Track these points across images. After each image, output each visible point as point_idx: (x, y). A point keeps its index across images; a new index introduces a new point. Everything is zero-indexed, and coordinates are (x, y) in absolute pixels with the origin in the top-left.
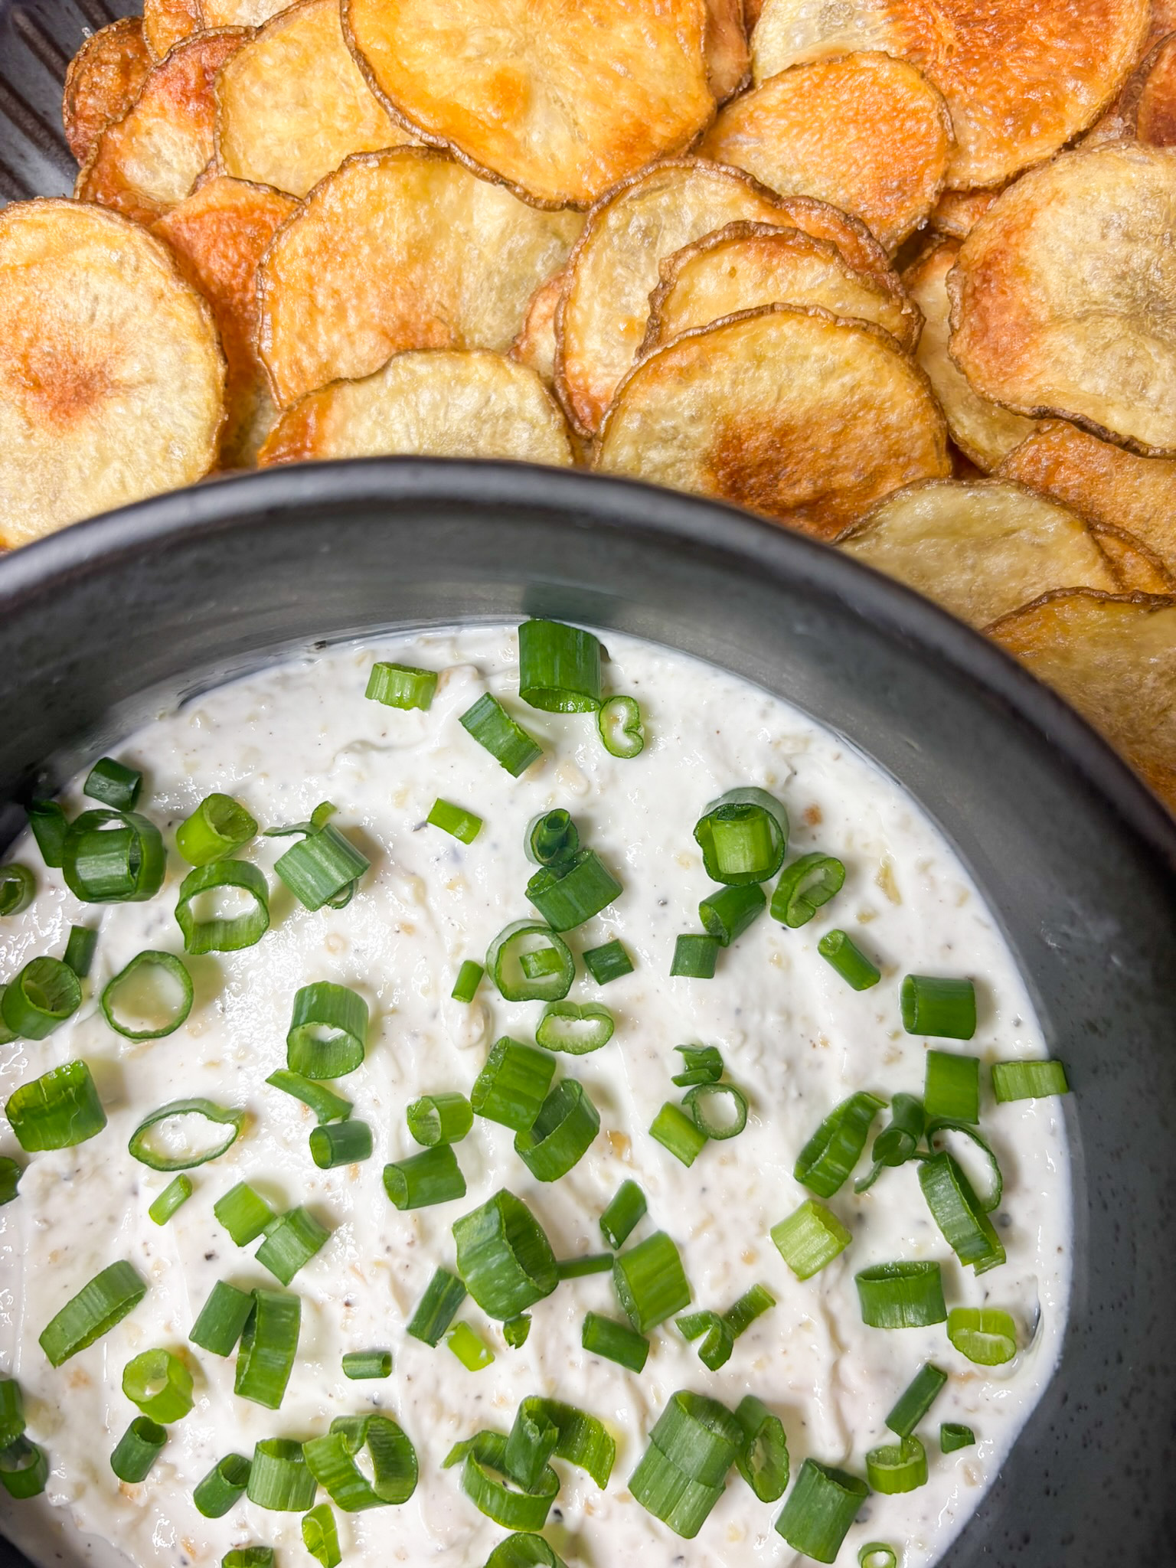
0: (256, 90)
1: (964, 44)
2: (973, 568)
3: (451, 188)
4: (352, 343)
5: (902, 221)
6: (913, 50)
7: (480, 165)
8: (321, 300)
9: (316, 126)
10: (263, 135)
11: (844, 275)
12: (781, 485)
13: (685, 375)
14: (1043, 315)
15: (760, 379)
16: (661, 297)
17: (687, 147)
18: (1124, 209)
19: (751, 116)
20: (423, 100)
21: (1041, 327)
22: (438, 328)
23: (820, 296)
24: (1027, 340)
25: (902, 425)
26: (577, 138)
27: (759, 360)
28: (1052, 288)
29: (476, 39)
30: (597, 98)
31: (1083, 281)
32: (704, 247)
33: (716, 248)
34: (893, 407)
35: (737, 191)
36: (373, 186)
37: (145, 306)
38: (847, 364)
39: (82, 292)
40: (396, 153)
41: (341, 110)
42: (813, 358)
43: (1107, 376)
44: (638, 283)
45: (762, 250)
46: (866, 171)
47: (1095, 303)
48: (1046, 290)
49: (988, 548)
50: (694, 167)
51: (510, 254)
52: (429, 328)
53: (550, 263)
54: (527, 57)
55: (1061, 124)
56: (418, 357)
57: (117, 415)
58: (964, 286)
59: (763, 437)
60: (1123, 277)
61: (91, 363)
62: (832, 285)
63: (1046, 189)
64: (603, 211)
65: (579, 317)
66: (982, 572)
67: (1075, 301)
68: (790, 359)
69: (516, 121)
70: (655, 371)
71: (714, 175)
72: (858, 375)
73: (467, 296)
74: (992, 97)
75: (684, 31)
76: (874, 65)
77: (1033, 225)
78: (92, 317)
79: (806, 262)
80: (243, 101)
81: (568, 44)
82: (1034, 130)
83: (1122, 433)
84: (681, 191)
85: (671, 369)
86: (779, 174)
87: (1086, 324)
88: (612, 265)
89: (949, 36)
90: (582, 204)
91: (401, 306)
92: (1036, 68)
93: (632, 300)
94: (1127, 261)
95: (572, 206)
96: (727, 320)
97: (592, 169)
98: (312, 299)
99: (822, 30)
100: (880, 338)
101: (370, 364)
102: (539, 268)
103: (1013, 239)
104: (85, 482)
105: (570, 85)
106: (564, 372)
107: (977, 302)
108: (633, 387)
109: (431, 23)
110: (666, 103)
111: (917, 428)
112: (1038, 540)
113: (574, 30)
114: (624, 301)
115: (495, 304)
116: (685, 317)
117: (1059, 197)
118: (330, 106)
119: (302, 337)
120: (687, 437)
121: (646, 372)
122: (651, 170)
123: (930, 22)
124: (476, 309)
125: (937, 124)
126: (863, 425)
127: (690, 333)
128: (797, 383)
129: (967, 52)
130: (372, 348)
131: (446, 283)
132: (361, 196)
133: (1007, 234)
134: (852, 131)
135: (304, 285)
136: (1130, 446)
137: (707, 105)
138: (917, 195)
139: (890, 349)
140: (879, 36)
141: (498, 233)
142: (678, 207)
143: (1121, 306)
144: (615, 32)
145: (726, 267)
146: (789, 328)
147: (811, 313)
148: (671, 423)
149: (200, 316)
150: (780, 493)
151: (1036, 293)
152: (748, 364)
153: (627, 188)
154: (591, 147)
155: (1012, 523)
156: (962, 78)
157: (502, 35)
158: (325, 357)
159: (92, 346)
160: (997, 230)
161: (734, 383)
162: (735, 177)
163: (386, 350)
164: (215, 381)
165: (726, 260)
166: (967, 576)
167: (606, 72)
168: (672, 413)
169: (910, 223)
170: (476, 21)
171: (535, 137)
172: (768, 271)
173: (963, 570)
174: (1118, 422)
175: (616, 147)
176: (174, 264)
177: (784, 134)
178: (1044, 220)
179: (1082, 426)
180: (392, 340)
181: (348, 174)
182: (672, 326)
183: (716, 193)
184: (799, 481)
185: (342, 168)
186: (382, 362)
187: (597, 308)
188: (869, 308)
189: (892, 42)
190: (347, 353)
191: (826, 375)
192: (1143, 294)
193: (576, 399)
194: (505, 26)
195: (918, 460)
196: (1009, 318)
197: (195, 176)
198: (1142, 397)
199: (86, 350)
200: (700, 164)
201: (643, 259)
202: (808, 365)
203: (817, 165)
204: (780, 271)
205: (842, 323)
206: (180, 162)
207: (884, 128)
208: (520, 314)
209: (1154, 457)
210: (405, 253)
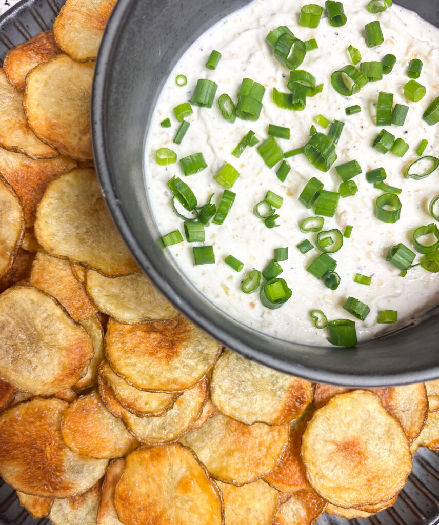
0: (261, 518)
1: (45, 444)
2: (123, 292)
3: (214, 467)
4: (261, 434)
5: (87, 400)
6: (60, 449)
7: (203, 469)
8: (265, 450)
9: (247, 501)
10: (264, 504)
11: (116, 388)
12: (159, 340)
13: (175, 382)
14: (64, 352)
15: (154, 372)
16: (169, 407)
17: (142, 447)
18: (28, 371)
19: (116, 451)
20: (211, 495)
21: (66, 349)
22: (233, 429)
23: (125, 386)
24: (71, 347)
25: (117, 342)
26: (171, 465)
27: (152, 377)
28: (58, 359)
29: (187, 506)
30: (160, 473)
31: (48, 356)
32: (151, 415)
33: (148, 412)
34: (118, 348)
35: (134, 427)
36: (236, 476)
37: (319, 463)
38: (127, 365)
39: (336, 474)
40: (227, 481)
41: (238, 503)
42: (136, 371)
43: (55, 326)
44: (172, 415)
45: (135, 406)
46: (91, 419)
47: (48, 348)
48: (60, 359)
49: (116, 295)
50: (142, 439)
51: (203, 442)
52: (236, 430)
53: (192, 435)
54: (175, 495)
55: (28, 408)
56: (244, 421)
57: (339, 436)
58: (82, 371)
59: (159, 355)
60: (37, 352)
61: (341, 453)
62: (120, 387)
63: (46, 387)
64: (173, 440)
65: (193, 413)
66: (121, 290)
67: (53, 352)
68: (143, 373)
69: (187, 477)
70: (182, 386)
71: (138, 435)
72: (125, 361)
73: (221, 435)
74: (45, 424)
75: (125, 482)
76: (75, 448)
77: (54, 379)
78: (335, 466)
79: (124, 397)
80: (266, 516)
81: (161, 493)
82: (37, 410)
83: (59, 308)
84: (148, 435)
85: (178, 385)
86: (115, 430)
87: (54, 344)
88: (177, 424)
89: (48, 448)
90: (179, 445)
91: (242, 439)
92: (27, 428)
93: (176, 411)
94: (34, 356)
95: (182, 445)
96: (157, 391)
97: (172, 453)
98: (267, 451)
99: (83, 467)
100: (115, 369)
101: (258, 426)
102: (196, 435)
103: (61, 378)
104: (357, 421)
105: (166, 481)
106: (204, 400)
107: (80, 365)
108: (191, 384)
109: (198, 518)
110: (141, 464)
111: (114, 340)
112: (101, 289)
113: (157, 496)
114: (178, 412)
115: (213, 429)
116: (165, 397)
117: (44, 384)
118: (241, 505)
119: (275, 442)
120: (181, 364)
121: (185, 387)
122: (155, 444)
123: (52, 455)
124: (219, 430)
125: (66, 423)
126: (129, 347)
127: (169, 392)
128: (143, 366)
129: (45, 441)
130: (255, 430)
131: (225, 441)
132: (241, 474)
133: (62, 380)
134: (89, 432)
135: (268, 456)
136: (58, 303)
137: (129, 458)
138: (79, 405)
139: (113, 365)
140: (68, 457)
141: (205, 449)
142: (151, 431)
143: (41, 344)
144: (146, 491)
145: (148, 406)
146: (140, 382)
147: (132, 384)
148: (184, 369)
149: (304, 453)
150: (160, 338)
151: (62, 359)
152: (155, 377)
153: (164, 442)
154: (169, 460)
155: (105, 298)
156: (50, 434)
157: (179, 504)
158: (271, 433)
159: (339, 458)
160: (64, 383)
161: (161, 373)
162: (132, 431)
163: (251, 428)
164: (307, 434)
165: (146, 408)
166: (125, 291)
167: (154, 480)
168: (183, 372)
169: (85, 398)
170: (184, 512)
171: (183, 470)
172: (136, 400)
173: (125, 293)
174: (59, 311)
175: (162, 456)
176: (306, 471)
177: (108, 441)
178: (50, 379)
179: (69, 315)
180: (248, 431)
181: (243, 482)
182: (170, 397)
183: (139, 430)
184: (153, 339)
185: (243, 484)
186: (254, 425)
187: (187, 413)
188: (112, 377)
189: (65, 454)
190: (263, 432)
191: (134, 365)
192: (34, 344)
193: (205, 391)
194: (177, 507)
195: (117, 331)
196: (73, 356)
197: (286, 504)
198: (49, 315)
199: (341, 458)
200: (140, 439)
201: (168, 421)
202: (138, 370)
203: (103, 428)
204: (133, 398)
205: (124, 377)
206: (288, 510)
207: (80, 429)
208: (207, 423)
209: (53, 297)
210: (235, 453)
